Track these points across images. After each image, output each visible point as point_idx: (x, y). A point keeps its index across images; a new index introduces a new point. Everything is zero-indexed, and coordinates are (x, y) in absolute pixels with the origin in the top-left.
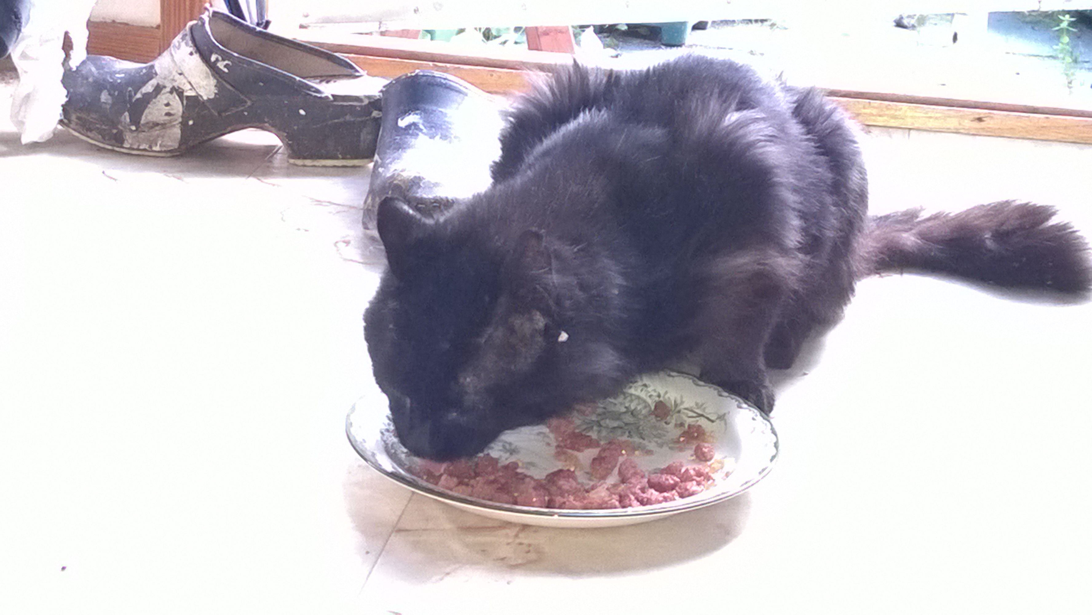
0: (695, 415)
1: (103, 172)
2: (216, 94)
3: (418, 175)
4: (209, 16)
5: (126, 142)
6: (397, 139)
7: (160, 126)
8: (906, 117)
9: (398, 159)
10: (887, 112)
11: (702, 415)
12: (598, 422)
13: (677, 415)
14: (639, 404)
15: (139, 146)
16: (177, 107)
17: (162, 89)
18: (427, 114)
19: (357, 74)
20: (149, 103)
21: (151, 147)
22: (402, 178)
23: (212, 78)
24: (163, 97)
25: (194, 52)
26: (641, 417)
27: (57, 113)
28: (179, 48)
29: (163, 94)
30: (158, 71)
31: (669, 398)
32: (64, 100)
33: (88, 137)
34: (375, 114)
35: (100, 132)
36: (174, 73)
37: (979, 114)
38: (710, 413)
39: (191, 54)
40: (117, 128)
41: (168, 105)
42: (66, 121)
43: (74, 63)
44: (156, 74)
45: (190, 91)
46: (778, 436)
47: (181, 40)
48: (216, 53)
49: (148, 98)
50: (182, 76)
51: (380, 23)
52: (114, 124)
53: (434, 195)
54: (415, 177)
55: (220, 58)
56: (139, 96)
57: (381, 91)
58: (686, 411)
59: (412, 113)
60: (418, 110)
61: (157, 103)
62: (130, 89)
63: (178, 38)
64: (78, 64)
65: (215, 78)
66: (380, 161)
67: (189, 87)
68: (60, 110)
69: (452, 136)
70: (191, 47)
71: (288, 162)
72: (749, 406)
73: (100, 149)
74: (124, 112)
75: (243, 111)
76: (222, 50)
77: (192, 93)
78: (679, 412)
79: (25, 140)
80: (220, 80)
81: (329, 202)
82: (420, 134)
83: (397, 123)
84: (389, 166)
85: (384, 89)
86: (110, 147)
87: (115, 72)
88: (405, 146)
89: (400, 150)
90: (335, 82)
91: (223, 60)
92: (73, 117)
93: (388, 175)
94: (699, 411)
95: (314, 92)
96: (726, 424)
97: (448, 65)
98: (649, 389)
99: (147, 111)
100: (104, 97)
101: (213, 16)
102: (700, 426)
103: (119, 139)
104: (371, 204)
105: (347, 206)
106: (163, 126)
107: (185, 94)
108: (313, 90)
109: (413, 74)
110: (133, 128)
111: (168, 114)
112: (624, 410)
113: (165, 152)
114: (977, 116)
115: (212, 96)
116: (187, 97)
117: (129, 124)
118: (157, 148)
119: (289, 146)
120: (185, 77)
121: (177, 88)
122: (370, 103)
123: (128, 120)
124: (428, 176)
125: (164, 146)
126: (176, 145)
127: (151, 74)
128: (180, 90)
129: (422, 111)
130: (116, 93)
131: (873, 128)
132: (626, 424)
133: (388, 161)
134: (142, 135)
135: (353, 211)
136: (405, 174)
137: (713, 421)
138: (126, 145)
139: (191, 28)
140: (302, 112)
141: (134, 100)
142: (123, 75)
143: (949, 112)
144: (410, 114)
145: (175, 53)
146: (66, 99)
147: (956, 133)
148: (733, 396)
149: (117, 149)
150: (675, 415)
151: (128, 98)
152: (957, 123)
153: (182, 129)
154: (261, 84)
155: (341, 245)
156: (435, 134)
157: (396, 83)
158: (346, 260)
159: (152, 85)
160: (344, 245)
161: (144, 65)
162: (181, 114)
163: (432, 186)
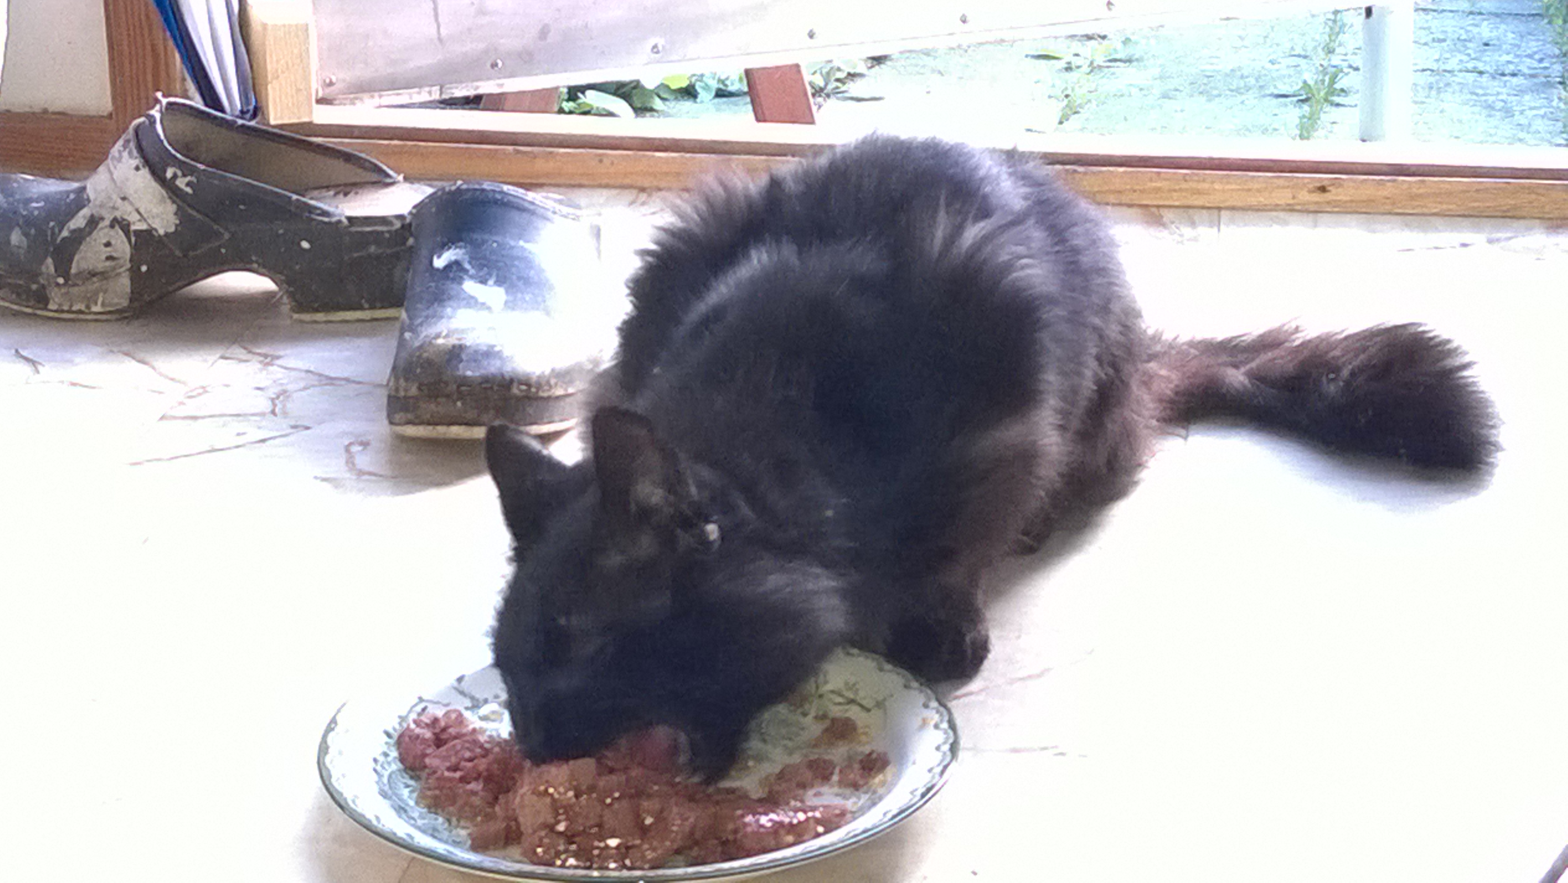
0: (843, 701)
1: (17, 351)
2: (177, 226)
3: (458, 342)
4: (161, 111)
5: (51, 301)
6: (431, 287)
7: (98, 276)
8: (1214, 190)
9: (433, 317)
10: (1186, 185)
11: (852, 701)
13: (819, 700)
15: (71, 306)
16: (123, 247)
17: (97, 225)
18: (475, 246)
19: (388, 180)
20: (80, 243)
21: (88, 307)
23: (168, 201)
24: (101, 234)
25: (141, 166)
28: (120, 160)
29: (102, 229)
30: (92, 197)
34: (410, 241)
35: (13, 289)
36: (114, 197)
37: (1320, 179)
38: (864, 698)
39: (137, 168)
40: (37, 282)
41: (108, 244)
44: (89, 200)
45: (138, 223)
46: (959, 731)
47: (122, 149)
48: (173, 166)
49: (79, 237)
50: (126, 202)
51: (442, 87)
52: (34, 276)
53: (483, 372)
54: (454, 346)
55: (179, 173)
56: (65, 233)
57: (411, 214)
58: (832, 696)
59: (453, 247)
60: (461, 240)
61: (93, 243)
62: (52, 224)
63: (120, 142)
65: (174, 202)
66: (408, 321)
67: (138, 217)
69: (514, 277)
70: (136, 158)
71: (292, 317)
72: (921, 685)
73: (16, 314)
74: (46, 258)
75: (220, 246)
76: (180, 161)
77: (143, 226)
78: (821, 696)
80: (182, 204)
81: (345, 379)
82: (465, 277)
83: (431, 262)
84: (420, 328)
85: (415, 211)
86: (29, 310)
87: (31, 200)
88: (443, 297)
89: (436, 305)
90: (357, 193)
91: (184, 175)
93: (417, 344)
95: (319, 215)
96: (886, 714)
97: (536, 149)
99: (76, 258)
101: (167, 108)
102: (848, 719)
103: (42, 299)
104: (394, 388)
105: (367, 384)
106: (103, 275)
107: (133, 227)
108: (318, 212)
109: (453, 188)
110: (61, 281)
111: (110, 258)
113: (110, 312)
114: (1318, 185)
115: (172, 229)
116: (135, 232)
117: (55, 275)
118: (98, 309)
119: (291, 295)
120: (131, 204)
121: (120, 219)
122: (403, 226)
123: (52, 269)
125: (110, 305)
126: (125, 303)
127: (80, 200)
128: (125, 222)
129: (467, 242)
130: (33, 231)
131: (1166, 210)
133: (419, 321)
134: (75, 290)
136: (438, 342)
138: (52, 306)
139: (136, 130)
140: (305, 245)
141: (59, 240)
142: (41, 204)
143: (1275, 180)
144: (450, 248)
145: (115, 168)
147: (1290, 210)
149: (39, 312)
150: (816, 702)
151: (49, 238)
152: (1290, 196)
153: (132, 280)
154: (242, 207)
155: (356, 449)
156: (487, 277)
157: (430, 201)
158: (361, 473)
159: (84, 217)
160: (360, 448)
161: (75, 185)
162: (128, 257)
163: (480, 358)
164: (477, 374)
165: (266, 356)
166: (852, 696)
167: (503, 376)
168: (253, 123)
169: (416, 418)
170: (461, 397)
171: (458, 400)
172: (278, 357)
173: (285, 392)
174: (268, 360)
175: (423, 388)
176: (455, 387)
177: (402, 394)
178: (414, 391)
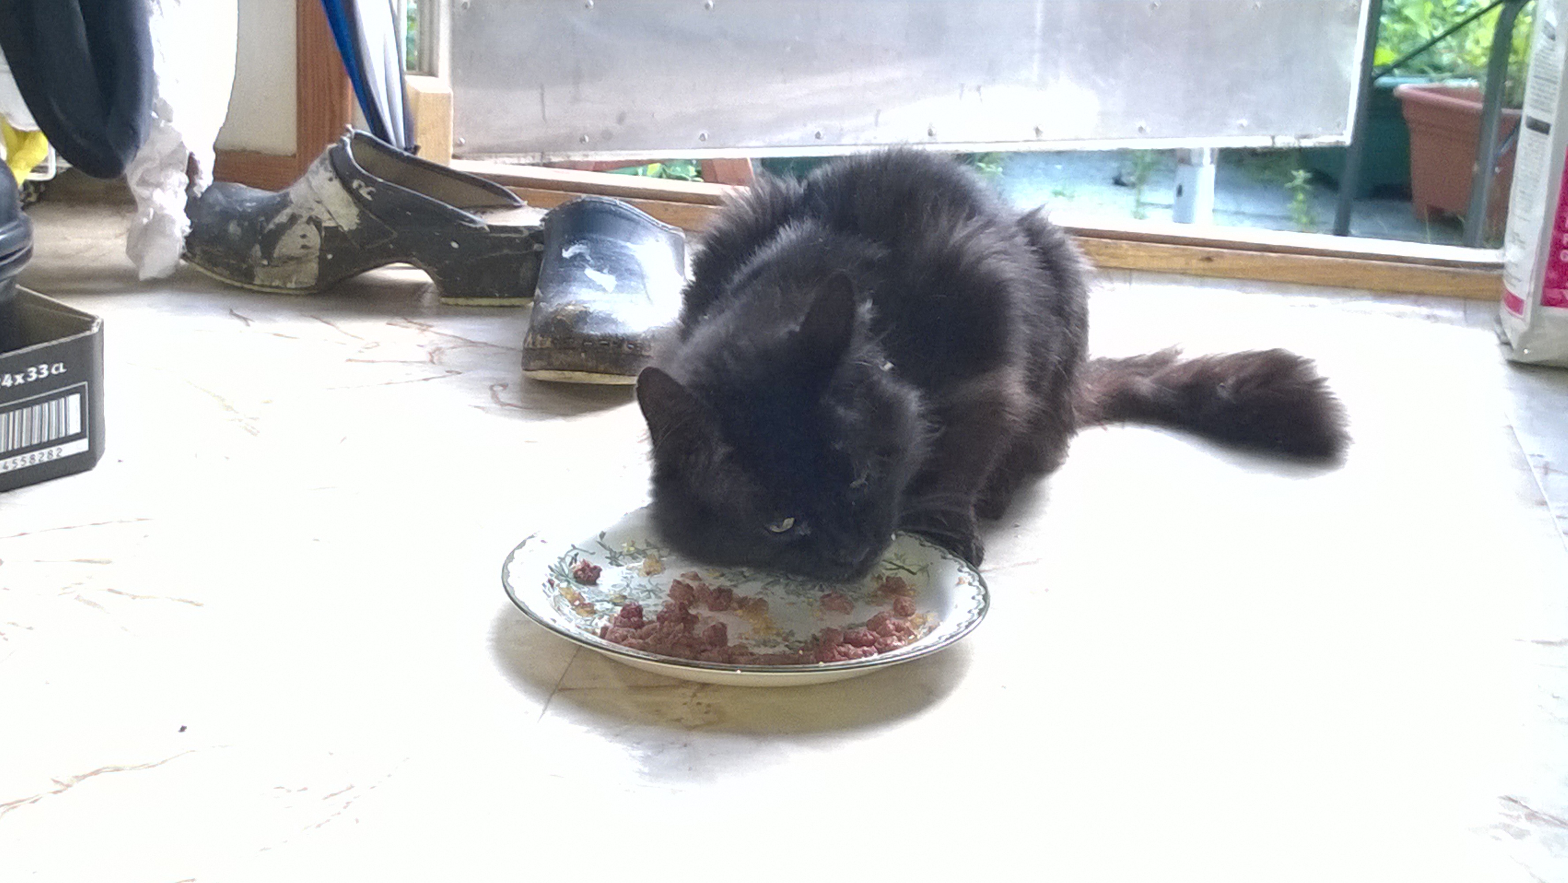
0: (894, 567)
1: (231, 311)
2: (358, 224)
3: (584, 309)
4: (350, 138)
5: (256, 278)
6: (560, 272)
7: (295, 260)
8: (1127, 256)
9: (562, 292)
10: (1107, 251)
15: (272, 281)
16: (315, 239)
17: (297, 220)
18: (595, 244)
19: (516, 204)
20: (283, 235)
21: (285, 283)
22: (567, 313)
23: (353, 206)
24: (299, 228)
25: (333, 178)
28: (317, 173)
29: (299, 224)
30: (294, 200)
32: (187, 231)
33: (213, 272)
34: (536, 247)
35: (228, 266)
36: (311, 201)
38: (910, 565)
39: (331, 180)
40: (246, 263)
41: (304, 236)
42: (189, 255)
43: (198, 191)
44: (291, 202)
45: (330, 221)
46: (987, 587)
47: (319, 165)
48: (358, 179)
49: (282, 229)
50: (320, 206)
52: (245, 259)
53: (602, 332)
54: (581, 312)
55: (363, 184)
56: (271, 226)
57: (543, 220)
58: (884, 563)
59: (578, 243)
60: (584, 239)
61: (292, 235)
62: (262, 219)
63: (316, 162)
64: (204, 190)
65: (357, 206)
66: (541, 295)
67: (329, 216)
70: (331, 172)
71: (439, 301)
73: (227, 287)
74: (255, 245)
75: (388, 244)
76: (363, 174)
77: (331, 224)
79: (144, 275)
80: (363, 209)
81: (485, 344)
82: (587, 266)
83: (561, 252)
84: (552, 300)
85: (547, 217)
86: (238, 284)
87: (246, 201)
88: (569, 279)
89: (564, 283)
90: (492, 213)
91: (367, 186)
92: (198, 250)
93: (551, 310)
94: (898, 563)
95: (468, 222)
96: (930, 577)
99: (280, 243)
100: (233, 228)
101: (355, 138)
103: (249, 276)
104: (531, 342)
105: (503, 347)
106: (298, 260)
108: (467, 220)
109: (579, 200)
110: (265, 262)
111: (304, 247)
113: (301, 289)
114: (1205, 255)
115: (354, 227)
116: (326, 228)
117: (261, 257)
118: (293, 285)
119: (440, 283)
120: (324, 206)
121: (314, 217)
122: (530, 234)
123: (259, 254)
124: (597, 309)
125: (301, 283)
126: (313, 282)
127: (284, 203)
128: (318, 220)
129: (590, 241)
130: (246, 224)
133: (551, 295)
134: (276, 270)
135: (511, 352)
136: (569, 308)
137: (914, 574)
138: (257, 281)
139: (331, 152)
140: (455, 245)
141: (266, 231)
142: (254, 204)
143: (1175, 251)
144: (575, 244)
145: (313, 179)
146: (190, 230)
149: (246, 286)
151: (258, 228)
152: (1185, 263)
153: (319, 263)
154: (409, 213)
155: (498, 388)
156: (603, 266)
157: (560, 210)
158: (503, 404)
159: (287, 215)
160: (501, 388)
161: (278, 193)
162: (318, 246)
163: (600, 322)
164: (598, 333)
165: (421, 324)
166: (901, 564)
167: (617, 335)
169: (550, 364)
170: (585, 350)
171: (582, 352)
172: (431, 326)
173: (439, 349)
174: (424, 328)
175: (556, 341)
176: (580, 342)
177: (539, 346)
178: (548, 343)
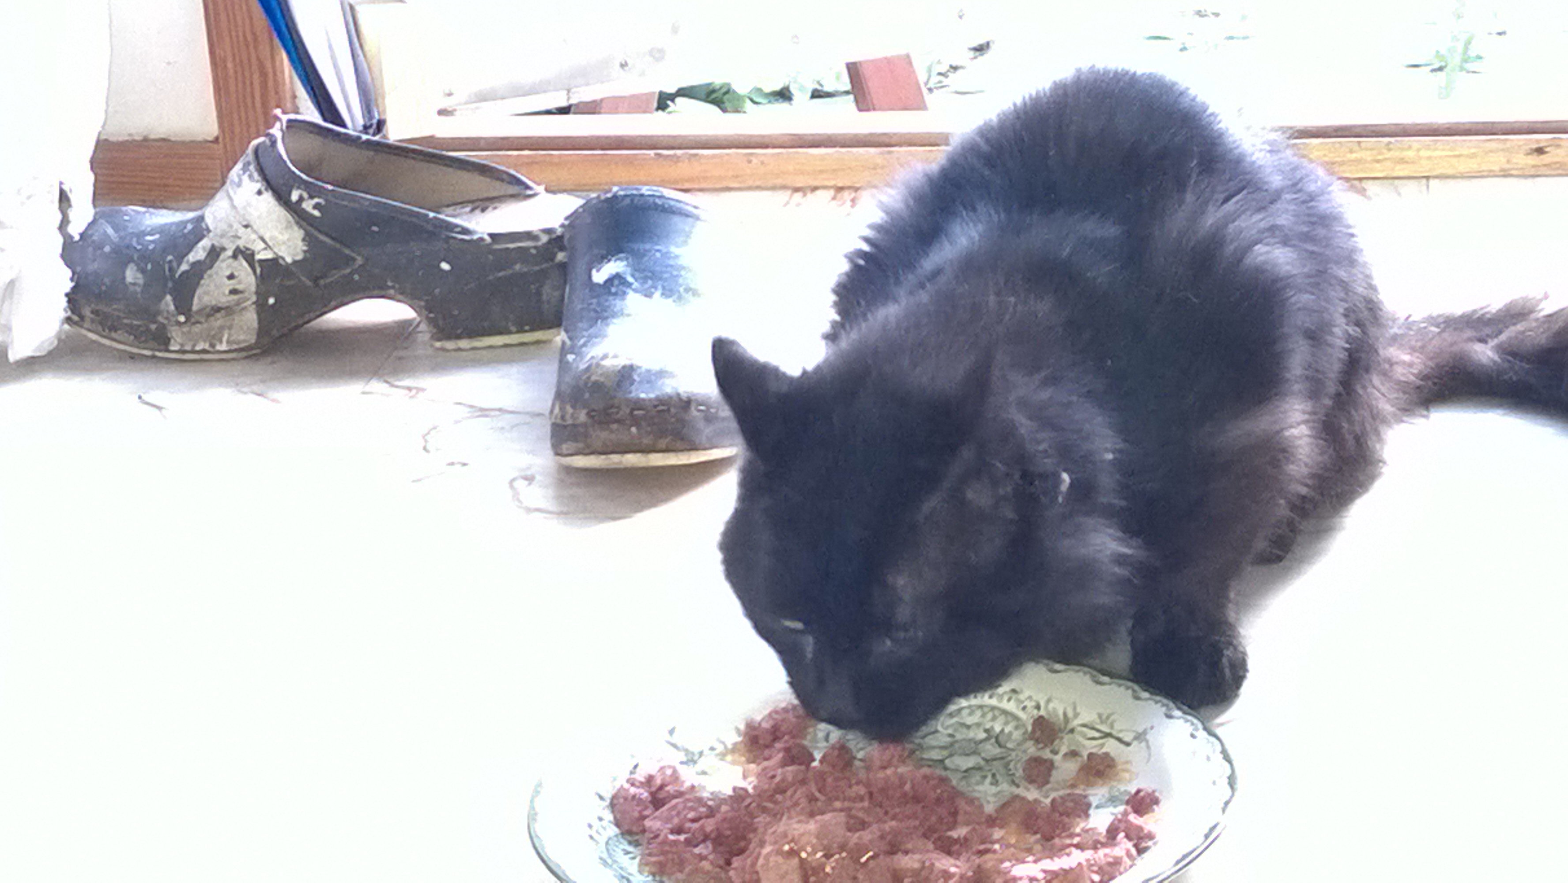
0: (1097, 735)
1: (140, 397)
2: (305, 252)
3: (628, 363)
4: (282, 130)
5: (172, 341)
6: (591, 304)
7: (223, 312)
8: (1420, 158)
9: (597, 336)
10: (1389, 155)
11: (1108, 735)
12: (942, 761)
13: (1070, 736)
14: (1006, 723)
15: (194, 346)
16: (247, 279)
17: (218, 256)
18: (637, 258)
19: (529, 192)
20: (202, 278)
21: (213, 346)
22: (604, 370)
23: (296, 228)
24: (224, 265)
25: (263, 189)
26: (1010, 745)
27: (59, 307)
28: (239, 185)
29: (223, 261)
30: (211, 227)
31: (1054, 709)
32: (68, 286)
33: (113, 340)
34: (561, 256)
35: (131, 330)
36: (236, 226)
37: (1538, 141)
38: (1121, 731)
39: (259, 193)
40: (155, 322)
41: (231, 277)
42: (76, 318)
43: (75, 229)
44: (209, 231)
45: (265, 252)
46: (1235, 763)
47: (241, 172)
48: (299, 188)
49: (199, 270)
50: (249, 229)
51: (569, 91)
52: (152, 316)
53: (658, 393)
54: (624, 367)
55: (305, 195)
56: (184, 267)
57: (562, 226)
58: (1084, 729)
59: (613, 259)
60: (622, 252)
61: (214, 276)
62: (170, 258)
63: (239, 166)
64: (81, 229)
65: (301, 227)
66: (568, 342)
67: (263, 245)
68: (64, 302)
69: (681, 289)
70: (257, 181)
71: (432, 346)
72: (1185, 713)
73: (132, 357)
74: (165, 294)
75: (351, 274)
76: (305, 182)
77: (268, 255)
78: (1072, 731)
79: (14, 355)
80: (309, 228)
81: (500, 410)
82: (628, 291)
83: (590, 277)
84: (584, 349)
85: (567, 223)
86: (148, 353)
87: (144, 234)
88: (606, 314)
89: (599, 321)
90: (495, 208)
91: (311, 197)
92: (87, 312)
93: (583, 366)
94: (1105, 728)
95: (459, 233)
96: (1148, 747)
97: (679, 152)
98: (1022, 697)
99: (199, 291)
100: (131, 275)
101: (288, 127)
102: (1107, 754)
103: (162, 340)
104: (559, 416)
105: (527, 413)
106: (228, 310)
107: (258, 257)
108: (458, 229)
109: (609, 195)
110: (182, 319)
111: (234, 292)
112: (983, 735)
113: (236, 350)
114: (1535, 146)
115: (300, 257)
116: (261, 261)
117: (175, 312)
118: (223, 347)
119: (431, 322)
120: (255, 232)
121: (243, 249)
122: (550, 242)
123: (172, 307)
124: (645, 361)
125: (235, 342)
126: (252, 339)
127: (199, 230)
128: (248, 252)
129: (628, 252)
130: (149, 267)
131: (1370, 182)
132: (987, 761)
133: (582, 341)
134: (197, 328)
135: (538, 421)
136: (607, 363)
137: (1128, 744)
138: (174, 347)
139: (256, 151)
140: (445, 266)
141: (177, 276)
142: (157, 236)
143: (1487, 144)
144: (609, 261)
145: (235, 193)
146: (72, 284)
147: (1504, 176)
148: (1158, 698)
149: (159, 354)
150: (1067, 738)
151: (167, 272)
152: (1504, 160)
153: (259, 314)
154: (375, 229)
155: (521, 484)
156: (653, 290)
157: (584, 211)
158: (529, 510)
159: (204, 248)
160: (525, 483)
161: (191, 215)
162: (253, 288)
163: (653, 378)
164: (652, 396)
165: (409, 389)
166: (1107, 730)
167: (678, 394)
168: (377, 138)
169: (588, 447)
170: (636, 422)
171: (632, 426)
172: (423, 390)
174: (412, 392)
175: (593, 414)
176: (628, 411)
177: (569, 422)
178: (582, 417)
